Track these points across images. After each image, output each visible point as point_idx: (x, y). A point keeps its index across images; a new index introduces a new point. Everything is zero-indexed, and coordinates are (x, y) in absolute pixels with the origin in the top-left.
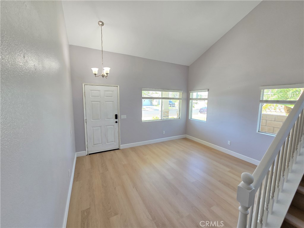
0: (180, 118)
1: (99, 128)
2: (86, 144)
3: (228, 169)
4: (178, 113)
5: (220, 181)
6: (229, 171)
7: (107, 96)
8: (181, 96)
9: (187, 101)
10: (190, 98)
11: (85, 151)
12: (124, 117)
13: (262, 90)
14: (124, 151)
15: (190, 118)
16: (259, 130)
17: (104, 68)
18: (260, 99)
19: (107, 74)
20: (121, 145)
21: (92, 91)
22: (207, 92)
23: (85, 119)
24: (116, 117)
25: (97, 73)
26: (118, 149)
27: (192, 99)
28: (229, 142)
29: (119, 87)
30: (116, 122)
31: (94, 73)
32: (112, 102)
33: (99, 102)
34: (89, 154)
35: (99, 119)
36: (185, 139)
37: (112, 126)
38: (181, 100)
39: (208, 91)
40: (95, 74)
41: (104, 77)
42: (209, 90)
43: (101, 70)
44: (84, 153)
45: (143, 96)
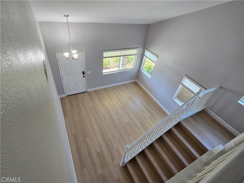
0: (134, 68)
1: (72, 81)
8: (137, 52)
11: (64, 94)
12: (89, 72)
14: (89, 93)
15: (141, 69)
20: (88, 89)
23: (61, 76)
24: (84, 73)
26: (86, 92)
27: (146, 56)
29: (84, 51)
30: (84, 76)
32: (79, 64)
33: (69, 65)
34: (67, 96)
37: (81, 79)
38: (137, 56)
40: (67, 58)
44: (64, 96)
45: (104, 56)
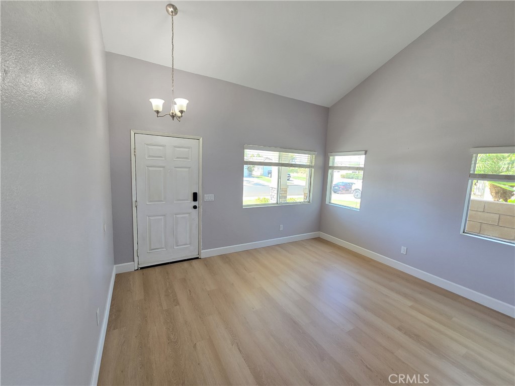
0: (311, 201)
1: (162, 217)
2: (135, 249)
3: (410, 303)
4: (307, 192)
5: (399, 329)
6: (411, 307)
7: (178, 158)
8: (313, 162)
9: (323, 171)
10: (330, 165)
11: (133, 263)
12: (209, 197)
13: (474, 155)
14: (207, 262)
15: (327, 202)
16: (464, 230)
17: (175, 100)
18: (470, 171)
19: (182, 112)
20: (203, 249)
21: (150, 147)
22: (364, 156)
23: (134, 199)
24: (195, 197)
25: (160, 109)
26: (197, 258)
27: (333, 168)
28: (403, 250)
29: (201, 140)
30: (195, 207)
31: (155, 109)
32: (187, 169)
33: (162, 169)
34: (141, 268)
35: (162, 201)
36: (319, 240)
37: (187, 215)
38: (313, 170)
39: (365, 154)
40: (158, 112)
41: (175, 118)
42: (367, 152)
43: (169, 104)
44: (130, 266)
45: (246, 159)
